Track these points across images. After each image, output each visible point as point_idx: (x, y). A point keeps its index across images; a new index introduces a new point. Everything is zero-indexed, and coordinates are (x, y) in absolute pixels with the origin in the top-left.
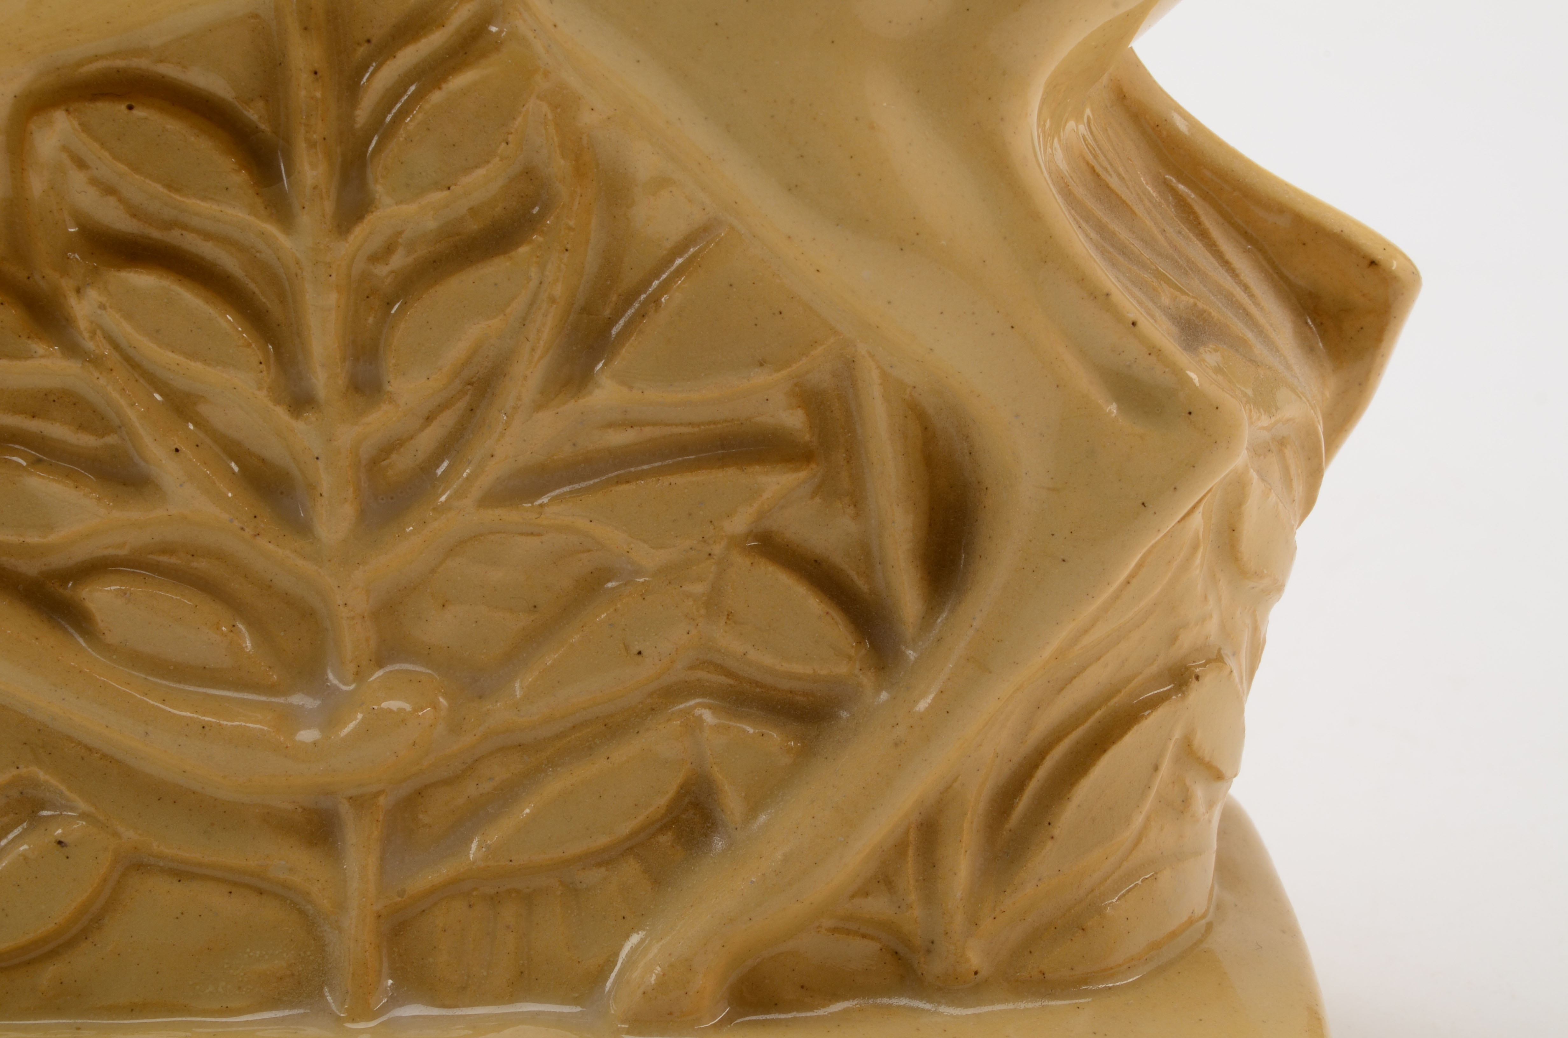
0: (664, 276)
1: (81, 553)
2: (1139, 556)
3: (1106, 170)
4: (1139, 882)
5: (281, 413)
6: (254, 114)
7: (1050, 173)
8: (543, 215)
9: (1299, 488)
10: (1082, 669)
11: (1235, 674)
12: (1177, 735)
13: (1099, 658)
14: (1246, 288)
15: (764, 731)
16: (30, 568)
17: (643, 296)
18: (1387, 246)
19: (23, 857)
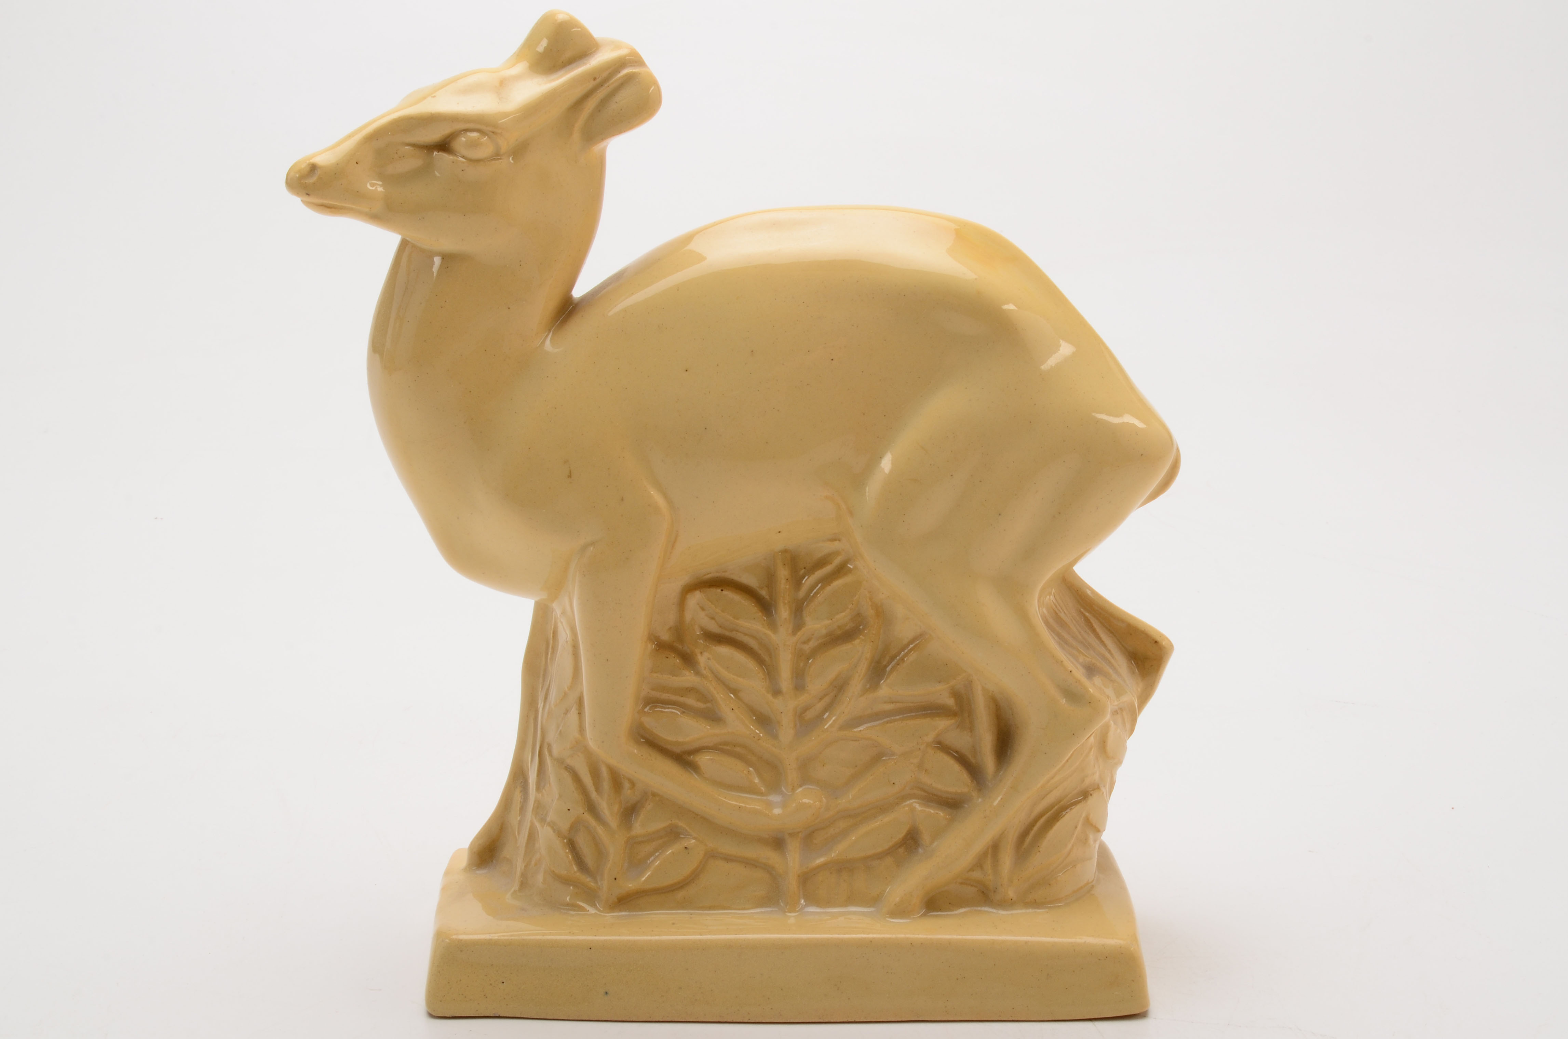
0: (906, 651)
1: (696, 745)
2: (1072, 752)
3: (1060, 611)
4: (1069, 868)
5: (769, 697)
6: (764, 593)
7: (1041, 615)
8: (864, 629)
9: (1128, 726)
10: (1051, 791)
11: (1105, 794)
12: (1084, 815)
13: (1056, 788)
14: (1110, 651)
15: (938, 812)
16: (677, 750)
17: (898, 658)
18: (1161, 635)
19: (673, 853)
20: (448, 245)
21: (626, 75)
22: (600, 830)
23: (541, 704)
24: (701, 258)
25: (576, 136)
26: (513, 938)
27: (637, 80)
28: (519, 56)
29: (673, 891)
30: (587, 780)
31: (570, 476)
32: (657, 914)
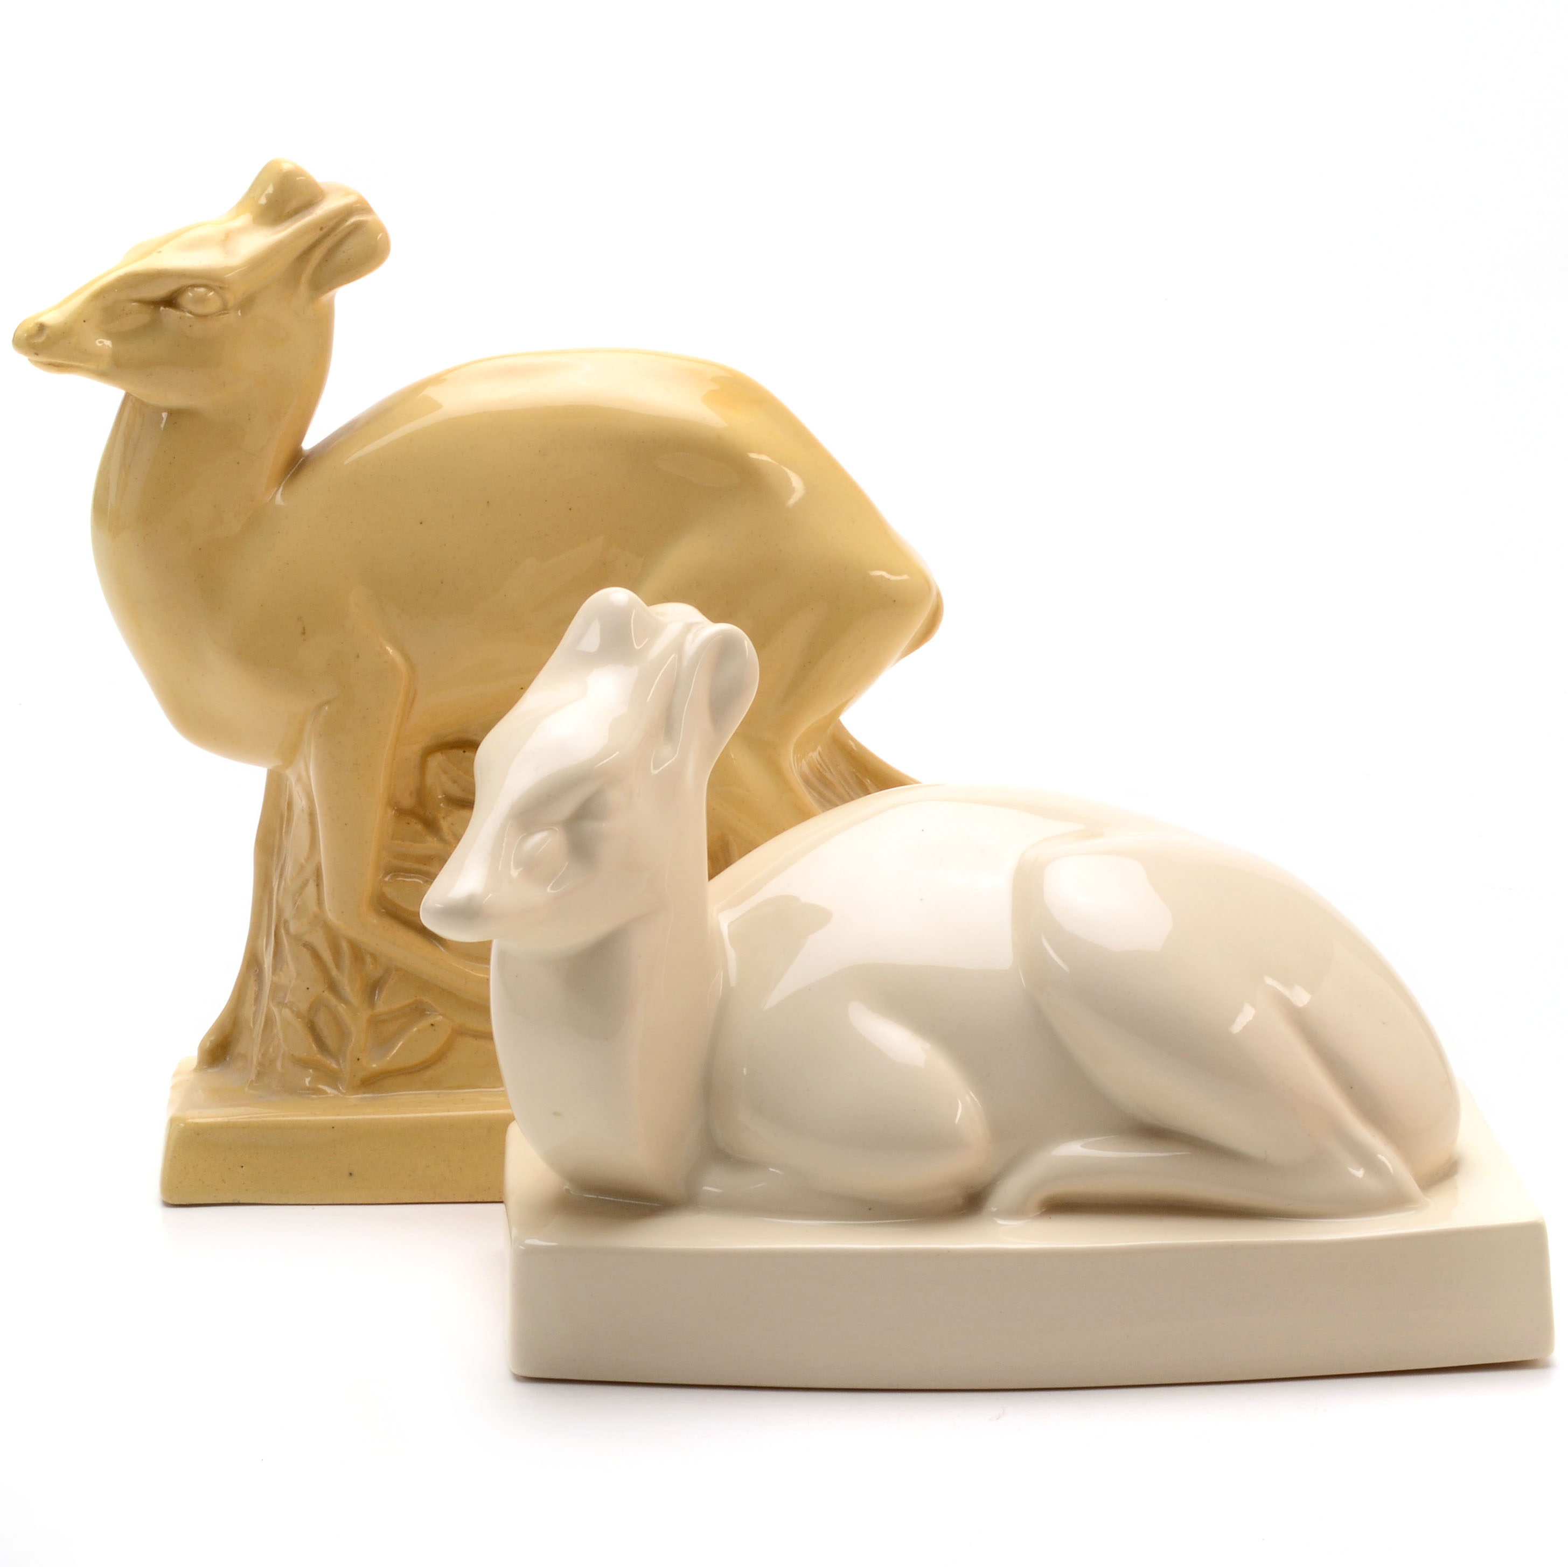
19: (419, 1030)
20: (176, 400)
21: (353, 224)
22: (341, 1008)
23: (276, 882)
24: (437, 406)
25: (303, 289)
26: (251, 1119)
27: (365, 228)
28: (241, 206)
29: (419, 1071)
30: (327, 956)
31: (304, 633)
32: (402, 1095)
